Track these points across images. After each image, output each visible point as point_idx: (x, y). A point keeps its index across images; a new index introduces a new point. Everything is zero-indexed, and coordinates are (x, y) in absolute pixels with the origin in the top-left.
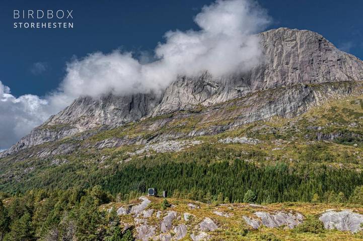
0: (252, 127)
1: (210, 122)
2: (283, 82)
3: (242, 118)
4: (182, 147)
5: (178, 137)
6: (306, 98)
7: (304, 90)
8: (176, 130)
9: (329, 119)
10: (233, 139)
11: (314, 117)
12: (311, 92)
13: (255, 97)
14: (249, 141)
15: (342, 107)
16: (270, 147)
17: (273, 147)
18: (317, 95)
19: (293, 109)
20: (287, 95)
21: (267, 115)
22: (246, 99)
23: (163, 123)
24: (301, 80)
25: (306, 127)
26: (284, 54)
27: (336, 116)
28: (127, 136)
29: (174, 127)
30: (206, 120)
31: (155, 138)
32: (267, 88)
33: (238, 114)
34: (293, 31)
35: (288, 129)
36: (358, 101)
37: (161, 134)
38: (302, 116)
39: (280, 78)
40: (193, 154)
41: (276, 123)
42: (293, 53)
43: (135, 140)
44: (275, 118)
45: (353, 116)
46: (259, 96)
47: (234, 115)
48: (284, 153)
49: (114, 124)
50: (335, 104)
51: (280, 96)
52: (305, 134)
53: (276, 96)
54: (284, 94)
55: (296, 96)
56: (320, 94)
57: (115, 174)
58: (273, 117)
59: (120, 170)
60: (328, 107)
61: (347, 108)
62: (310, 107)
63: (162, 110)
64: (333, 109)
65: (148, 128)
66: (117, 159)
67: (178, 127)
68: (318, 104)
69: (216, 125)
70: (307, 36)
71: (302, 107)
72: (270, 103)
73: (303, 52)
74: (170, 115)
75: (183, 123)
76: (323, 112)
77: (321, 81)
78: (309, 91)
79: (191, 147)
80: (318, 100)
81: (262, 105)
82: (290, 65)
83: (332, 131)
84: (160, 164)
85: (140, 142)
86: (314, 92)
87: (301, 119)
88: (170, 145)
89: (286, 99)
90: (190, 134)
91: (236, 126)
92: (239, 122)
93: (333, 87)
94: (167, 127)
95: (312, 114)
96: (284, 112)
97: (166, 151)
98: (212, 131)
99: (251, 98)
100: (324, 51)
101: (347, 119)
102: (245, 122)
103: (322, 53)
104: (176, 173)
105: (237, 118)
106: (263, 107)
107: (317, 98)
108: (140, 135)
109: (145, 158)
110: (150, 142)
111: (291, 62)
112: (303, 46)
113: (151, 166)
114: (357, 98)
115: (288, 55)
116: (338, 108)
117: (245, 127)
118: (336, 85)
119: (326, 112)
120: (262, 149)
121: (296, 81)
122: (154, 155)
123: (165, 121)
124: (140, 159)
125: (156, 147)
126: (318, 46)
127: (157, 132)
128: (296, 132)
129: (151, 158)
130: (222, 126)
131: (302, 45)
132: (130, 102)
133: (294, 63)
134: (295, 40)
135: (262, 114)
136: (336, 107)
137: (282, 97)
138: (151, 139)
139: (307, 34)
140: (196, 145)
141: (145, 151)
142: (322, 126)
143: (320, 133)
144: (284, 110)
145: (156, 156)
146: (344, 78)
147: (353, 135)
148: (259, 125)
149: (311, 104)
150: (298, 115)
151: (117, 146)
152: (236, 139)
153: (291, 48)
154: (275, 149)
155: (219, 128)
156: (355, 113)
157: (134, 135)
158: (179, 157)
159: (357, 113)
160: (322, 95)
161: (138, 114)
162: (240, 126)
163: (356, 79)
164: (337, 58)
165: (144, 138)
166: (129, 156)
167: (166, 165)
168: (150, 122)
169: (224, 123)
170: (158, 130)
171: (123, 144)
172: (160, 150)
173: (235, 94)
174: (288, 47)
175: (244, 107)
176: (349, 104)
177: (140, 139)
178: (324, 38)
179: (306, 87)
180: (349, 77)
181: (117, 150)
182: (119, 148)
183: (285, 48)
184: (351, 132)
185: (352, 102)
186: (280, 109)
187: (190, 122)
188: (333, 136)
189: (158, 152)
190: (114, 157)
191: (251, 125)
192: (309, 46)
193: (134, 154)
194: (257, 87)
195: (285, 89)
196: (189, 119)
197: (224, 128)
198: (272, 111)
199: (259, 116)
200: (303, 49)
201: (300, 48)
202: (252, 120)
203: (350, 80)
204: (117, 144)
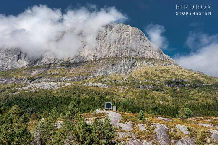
0: (101, 78)
1: (75, 73)
2: (121, 54)
3: (96, 72)
4: (58, 86)
5: (53, 80)
6: (132, 64)
7: (131, 60)
8: (52, 76)
9: (145, 78)
10: (93, 84)
11: (137, 76)
12: (135, 62)
13: (104, 61)
14: (103, 86)
15: (151, 72)
16: (117, 90)
17: (119, 90)
18: (138, 64)
19: (125, 70)
20: (122, 62)
21: (111, 72)
22: (98, 61)
23: (43, 71)
24: (130, 55)
25: (133, 81)
26: (122, 39)
27: (148, 76)
28: (15, 77)
29: (50, 74)
30: (73, 72)
31: (36, 80)
32: (111, 56)
33: (93, 70)
34: (128, 26)
35: (123, 81)
36: (159, 70)
37: (41, 77)
38: (130, 74)
39: (119, 52)
40: (67, 91)
41: (116, 77)
42: (127, 38)
43: (21, 80)
44: (115, 74)
45: (157, 77)
46: (106, 60)
47: (91, 70)
48: (126, 94)
49: (4, 68)
50: (147, 70)
51: (119, 62)
52: (133, 85)
53: (116, 61)
54: (121, 61)
55: (127, 63)
56: (139, 64)
57: (6, 102)
58: (114, 73)
59: (10, 99)
60: (144, 71)
61: (153, 72)
62: (134, 70)
63: (42, 62)
64: (146, 72)
65: (31, 73)
66: (6, 92)
67: (53, 74)
68: (138, 69)
69: (79, 75)
70: (135, 30)
71: (130, 69)
72: (113, 65)
73: (132, 39)
74: (48, 66)
75: (57, 72)
76: (141, 73)
77: (140, 56)
78: (134, 61)
79: (65, 87)
80: (138, 67)
81: (108, 66)
82: (125, 45)
83: (148, 84)
84: (43, 97)
85: (25, 82)
86: (137, 62)
87: (129, 76)
88: (50, 85)
89: (122, 64)
90: (61, 79)
91: (91, 77)
92: (94, 74)
93: (146, 60)
94: (45, 74)
95: (135, 74)
96: (121, 71)
97: (46, 89)
98: (76, 79)
99: (101, 61)
100: (143, 40)
101: (154, 78)
102: (97, 75)
103: (142, 41)
104: (57, 103)
105: (93, 72)
106: (108, 67)
107: (138, 65)
108: (25, 77)
109: (31, 92)
110: (33, 82)
111: (126, 43)
112: (132, 36)
113: (36, 98)
114: (157, 68)
115: (124, 39)
116: (149, 72)
117: (98, 78)
118: (148, 60)
119: (142, 74)
120: (112, 91)
121: (127, 55)
122: (38, 90)
123: (44, 70)
124: (27, 92)
125: (39, 86)
126: (140, 37)
127: (38, 76)
128: (128, 83)
129: (36, 92)
130: (83, 76)
131: (132, 34)
132: (19, 54)
133: (127, 44)
134: (128, 31)
135: (108, 71)
136: (148, 72)
137: (120, 63)
138: (33, 80)
139: (134, 29)
140: (69, 86)
141: (30, 88)
142: (141, 81)
143: (141, 84)
144: (120, 70)
145: (39, 91)
146: (152, 57)
147: (158, 87)
148: (106, 78)
149: (135, 69)
150: (128, 74)
151: (6, 83)
152: (95, 84)
153: (126, 35)
154: (120, 92)
155: (81, 77)
156: (158, 76)
157: (20, 77)
158: (57, 92)
159: (159, 76)
160: (141, 64)
161: (24, 63)
162: (94, 77)
163: (157, 58)
164: (149, 45)
165: (28, 79)
166: (17, 90)
167: (48, 97)
168: (32, 69)
169: (84, 74)
170: (38, 75)
171: (11, 82)
172: (42, 87)
173: (92, 57)
174: (124, 35)
175: (97, 66)
176: (154, 71)
177: (24, 80)
178: (143, 34)
179: (133, 58)
180: (154, 57)
181: (6, 86)
182: (8, 85)
183: (123, 35)
184: (157, 86)
185: (156, 70)
186: (118, 70)
187: (61, 72)
188: (148, 87)
189: (40, 89)
190: (4, 91)
191: (101, 77)
192: (136, 36)
193: (21, 89)
194: (105, 55)
195: (121, 58)
196: (61, 70)
197: (84, 77)
198: (114, 70)
199: (106, 72)
200: (132, 37)
201: (131, 36)
202: (101, 74)
203: (155, 58)
204: (6, 82)
